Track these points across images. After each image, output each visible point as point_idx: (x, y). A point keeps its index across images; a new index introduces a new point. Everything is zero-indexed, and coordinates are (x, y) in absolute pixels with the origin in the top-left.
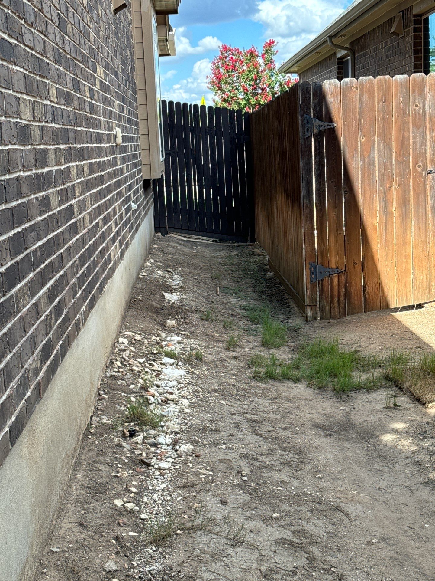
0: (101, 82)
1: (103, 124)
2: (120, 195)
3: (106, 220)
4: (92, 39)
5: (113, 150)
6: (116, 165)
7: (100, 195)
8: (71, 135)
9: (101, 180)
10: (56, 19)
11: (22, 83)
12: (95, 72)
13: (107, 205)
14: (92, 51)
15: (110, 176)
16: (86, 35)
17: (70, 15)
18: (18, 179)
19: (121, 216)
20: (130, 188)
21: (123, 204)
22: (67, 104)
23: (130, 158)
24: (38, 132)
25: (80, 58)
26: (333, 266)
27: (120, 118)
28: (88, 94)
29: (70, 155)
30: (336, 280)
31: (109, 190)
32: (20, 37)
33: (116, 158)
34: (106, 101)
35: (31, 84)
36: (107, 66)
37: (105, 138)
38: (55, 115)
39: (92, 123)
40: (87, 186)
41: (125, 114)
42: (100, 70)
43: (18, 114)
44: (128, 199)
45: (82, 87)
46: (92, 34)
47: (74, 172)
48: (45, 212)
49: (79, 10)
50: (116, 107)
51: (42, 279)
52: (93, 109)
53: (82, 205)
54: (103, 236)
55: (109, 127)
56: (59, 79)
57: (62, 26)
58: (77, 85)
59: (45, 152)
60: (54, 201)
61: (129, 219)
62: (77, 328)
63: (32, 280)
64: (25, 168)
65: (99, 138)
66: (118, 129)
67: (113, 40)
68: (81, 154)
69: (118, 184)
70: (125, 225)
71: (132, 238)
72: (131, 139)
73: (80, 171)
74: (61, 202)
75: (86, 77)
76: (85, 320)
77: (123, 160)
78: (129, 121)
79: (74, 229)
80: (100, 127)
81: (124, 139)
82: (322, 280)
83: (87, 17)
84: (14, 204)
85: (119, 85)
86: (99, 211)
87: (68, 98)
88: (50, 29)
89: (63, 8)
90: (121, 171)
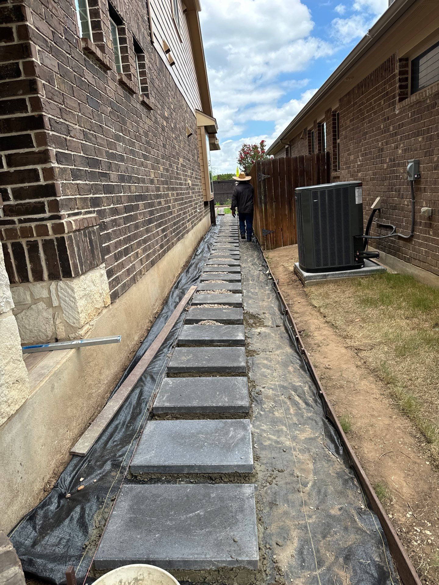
0: (181, 164)
1: (182, 179)
2: (191, 206)
3: (184, 213)
4: (177, 149)
5: (187, 189)
6: (189, 194)
7: (182, 204)
8: (169, 182)
9: (182, 199)
10: (162, 145)
11: (151, 166)
12: (179, 160)
13: (185, 208)
14: (177, 154)
15: (187, 198)
16: (174, 147)
17: (168, 142)
18: (150, 194)
19: (192, 214)
20: (196, 204)
21: (193, 209)
22: (167, 172)
23: (196, 193)
24: (156, 181)
25: (172, 156)
26: (271, 230)
27: (191, 177)
28: (175, 169)
29: (168, 189)
30: (272, 235)
31: (186, 203)
32: (150, 153)
33: (189, 192)
34: (184, 171)
35: (154, 166)
36: (184, 158)
37: (184, 184)
38: (162, 176)
39: (177, 179)
40: (176, 200)
41: (194, 175)
42: (181, 160)
43: (150, 175)
44: (196, 208)
45: (173, 166)
46: (177, 147)
47: (170, 195)
48: (160, 206)
49: (171, 139)
50: (189, 172)
51: (160, 225)
52: (178, 174)
53: (174, 207)
54: (183, 219)
55: (186, 180)
56: (164, 164)
57: (164, 146)
58: (171, 166)
59: (159, 187)
60: (163, 203)
61: (196, 215)
62: (173, 244)
63: (156, 224)
64: (152, 191)
65: (181, 184)
66: (190, 181)
67: (187, 148)
68: (173, 189)
69: (191, 201)
70: (194, 217)
71: (198, 223)
72: (197, 185)
73: (173, 195)
74: (165, 204)
75: (174, 163)
76: (176, 243)
77: (193, 193)
78: (196, 178)
79: (171, 213)
80: (181, 180)
81: (193, 185)
82: (267, 235)
83: (175, 141)
84: (149, 201)
85: (190, 164)
86: (181, 210)
87: (167, 170)
88: (160, 148)
89: (165, 140)
90: (192, 197)
